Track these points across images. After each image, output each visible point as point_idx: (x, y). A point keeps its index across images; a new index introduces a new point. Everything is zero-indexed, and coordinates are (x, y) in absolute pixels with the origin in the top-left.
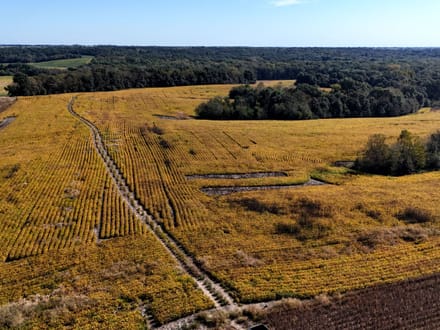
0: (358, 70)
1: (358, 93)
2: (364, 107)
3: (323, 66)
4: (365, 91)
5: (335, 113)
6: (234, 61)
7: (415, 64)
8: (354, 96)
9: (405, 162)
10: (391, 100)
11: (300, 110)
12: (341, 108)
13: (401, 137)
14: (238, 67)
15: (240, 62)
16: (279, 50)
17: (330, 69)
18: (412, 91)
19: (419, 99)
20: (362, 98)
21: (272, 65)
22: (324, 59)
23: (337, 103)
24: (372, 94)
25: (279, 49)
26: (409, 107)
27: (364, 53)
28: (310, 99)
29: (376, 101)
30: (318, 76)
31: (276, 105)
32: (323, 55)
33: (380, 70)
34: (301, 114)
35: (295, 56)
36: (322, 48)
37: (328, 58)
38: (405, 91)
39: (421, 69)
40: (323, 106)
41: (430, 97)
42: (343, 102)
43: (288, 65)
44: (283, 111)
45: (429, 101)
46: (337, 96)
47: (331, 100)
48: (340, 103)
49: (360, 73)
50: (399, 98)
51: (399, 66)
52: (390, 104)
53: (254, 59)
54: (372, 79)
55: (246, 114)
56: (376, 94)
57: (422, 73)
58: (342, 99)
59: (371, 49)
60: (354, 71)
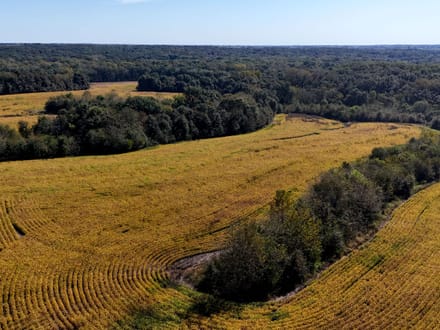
0: (207, 71)
1: (207, 106)
2: (215, 124)
3: (170, 66)
4: (214, 102)
5: (179, 134)
6: (72, 60)
7: (258, 63)
8: (201, 109)
9: (294, 262)
10: (245, 113)
11: (129, 136)
12: (187, 127)
13: (278, 202)
14: (74, 67)
15: (77, 61)
16: (124, 48)
17: (178, 69)
18: (264, 98)
19: (272, 105)
20: (211, 112)
21: (113, 66)
22: (172, 58)
23: (180, 121)
24: (222, 104)
25: (125, 46)
26: (265, 118)
27: (210, 51)
28: (146, 118)
29: (227, 115)
30: (162, 79)
31: (93, 132)
32: (170, 53)
33: (227, 70)
34: (130, 142)
35: (142, 54)
36: (169, 46)
37: (175, 57)
38: (257, 97)
39: (266, 68)
40: (162, 126)
41: (282, 102)
42: (188, 119)
43: (132, 64)
44: (102, 141)
45: (281, 106)
46: (181, 111)
47: (173, 117)
48: (185, 120)
49: (208, 75)
50: (253, 109)
51: (245, 66)
52: (245, 117)
53: (95, 57)
54: (220, 81)
55: (46, 148)
56: (226, 105)
57: (268, 73)
58: (187, 116)
59: (216, 47)
60: (202, 71)
